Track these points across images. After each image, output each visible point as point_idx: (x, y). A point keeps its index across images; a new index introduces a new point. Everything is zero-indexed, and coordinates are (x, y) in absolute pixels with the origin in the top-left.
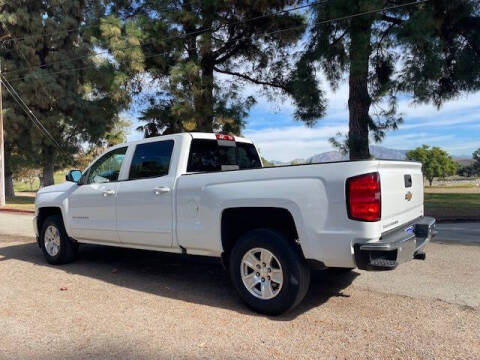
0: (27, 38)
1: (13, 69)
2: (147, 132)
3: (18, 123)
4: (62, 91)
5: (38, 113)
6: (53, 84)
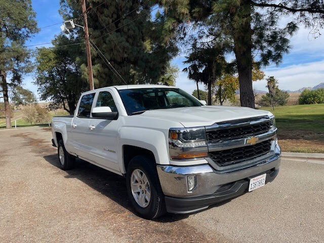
0: (106, 11)
1: (99, 36)
2: (190, 73)
3: (105, 73)
4: (130, 47)
5: (116, 66)
6: (123, 43)
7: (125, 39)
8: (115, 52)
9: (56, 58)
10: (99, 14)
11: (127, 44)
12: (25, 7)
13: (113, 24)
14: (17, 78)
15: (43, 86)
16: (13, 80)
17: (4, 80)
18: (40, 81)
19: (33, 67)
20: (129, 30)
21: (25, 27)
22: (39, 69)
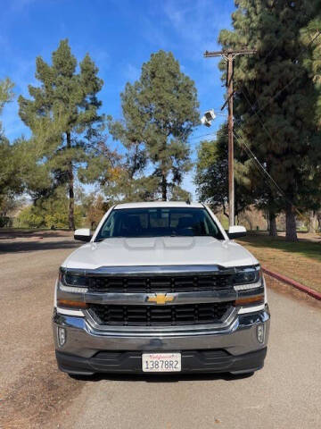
6: (286, 128)
7: (288, 123)
8: (273, 142)
9: (217, 153)
10: (256, 93)
11: (292, 129)
12: (190, 98)
13: (276, 105)
14: (178, 178)
15: (202, 185)
16: (174, 180)
17: (165, 181)
18: (199, 180)
19: (192, 165)
20: (297, 108)
21: (187, 120)
22: (198, 166)
